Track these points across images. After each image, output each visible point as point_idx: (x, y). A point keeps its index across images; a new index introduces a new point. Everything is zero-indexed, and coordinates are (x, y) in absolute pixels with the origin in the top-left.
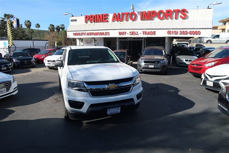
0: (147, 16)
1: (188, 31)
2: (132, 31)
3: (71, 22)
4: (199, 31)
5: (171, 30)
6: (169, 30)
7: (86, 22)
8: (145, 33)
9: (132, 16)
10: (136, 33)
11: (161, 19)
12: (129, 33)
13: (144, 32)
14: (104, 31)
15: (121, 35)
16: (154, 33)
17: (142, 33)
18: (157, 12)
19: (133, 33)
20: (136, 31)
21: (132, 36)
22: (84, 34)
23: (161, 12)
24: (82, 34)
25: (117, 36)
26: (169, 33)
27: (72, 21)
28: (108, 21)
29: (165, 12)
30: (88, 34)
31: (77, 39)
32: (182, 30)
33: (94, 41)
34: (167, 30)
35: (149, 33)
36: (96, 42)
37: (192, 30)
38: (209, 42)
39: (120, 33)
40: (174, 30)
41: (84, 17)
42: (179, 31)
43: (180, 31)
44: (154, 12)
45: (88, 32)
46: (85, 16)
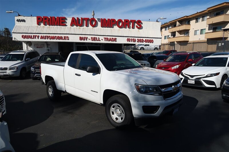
0: (108, 23)
1: (144, 39)
2: (93, 36)
3: (16, 22)
4: (152, 40)
5: (130, 38)
6: (129, 38)
7: (39, 24)
8: (107, 39)
9: (92, 22)
10: (98, 39)
11: (120, 27)
12: (91, 39)
13: (105, 38)
14: (63, 36)
15: (82, 40)
16: (115, 40)
17: (104, 39)
18: (117, 20)
19: (94, 39)
20: (97, 37)
21: (94, 42)
22: (37, 37)
23: (120, 21)
24: (35, 37)
25: (78, 41)
26: (128, 40)
27: (18, 21)
28: (66, 25)
29: (123, 21)
30: (42, 38)
31: (23, 43)
32: (139, 39)
33: (46, 46)
34: (127, 38)
35: (110, 40)
36: (49, 46)
37: (147, 39)
38: (142, 49)
39: (81, 39)
40: (132, 38)
41: (35, 18)
42: (136, 39)
43: (138, 39)
44: (113, 20)
45: (42, 35)
46: (37, 17)
